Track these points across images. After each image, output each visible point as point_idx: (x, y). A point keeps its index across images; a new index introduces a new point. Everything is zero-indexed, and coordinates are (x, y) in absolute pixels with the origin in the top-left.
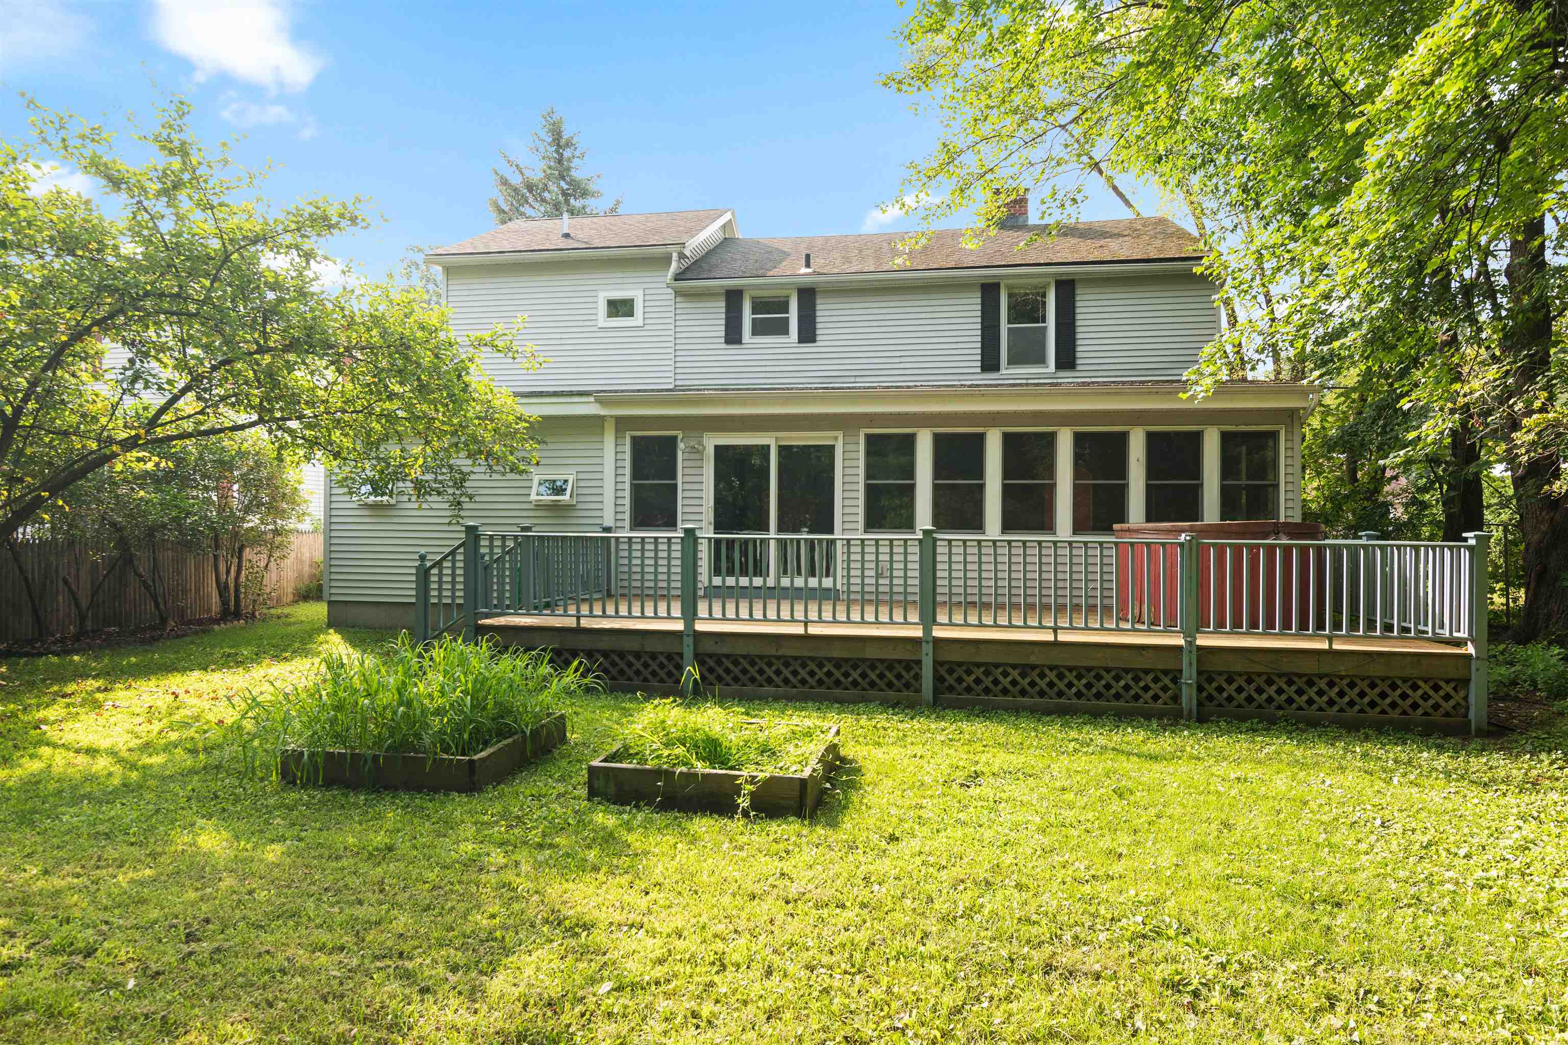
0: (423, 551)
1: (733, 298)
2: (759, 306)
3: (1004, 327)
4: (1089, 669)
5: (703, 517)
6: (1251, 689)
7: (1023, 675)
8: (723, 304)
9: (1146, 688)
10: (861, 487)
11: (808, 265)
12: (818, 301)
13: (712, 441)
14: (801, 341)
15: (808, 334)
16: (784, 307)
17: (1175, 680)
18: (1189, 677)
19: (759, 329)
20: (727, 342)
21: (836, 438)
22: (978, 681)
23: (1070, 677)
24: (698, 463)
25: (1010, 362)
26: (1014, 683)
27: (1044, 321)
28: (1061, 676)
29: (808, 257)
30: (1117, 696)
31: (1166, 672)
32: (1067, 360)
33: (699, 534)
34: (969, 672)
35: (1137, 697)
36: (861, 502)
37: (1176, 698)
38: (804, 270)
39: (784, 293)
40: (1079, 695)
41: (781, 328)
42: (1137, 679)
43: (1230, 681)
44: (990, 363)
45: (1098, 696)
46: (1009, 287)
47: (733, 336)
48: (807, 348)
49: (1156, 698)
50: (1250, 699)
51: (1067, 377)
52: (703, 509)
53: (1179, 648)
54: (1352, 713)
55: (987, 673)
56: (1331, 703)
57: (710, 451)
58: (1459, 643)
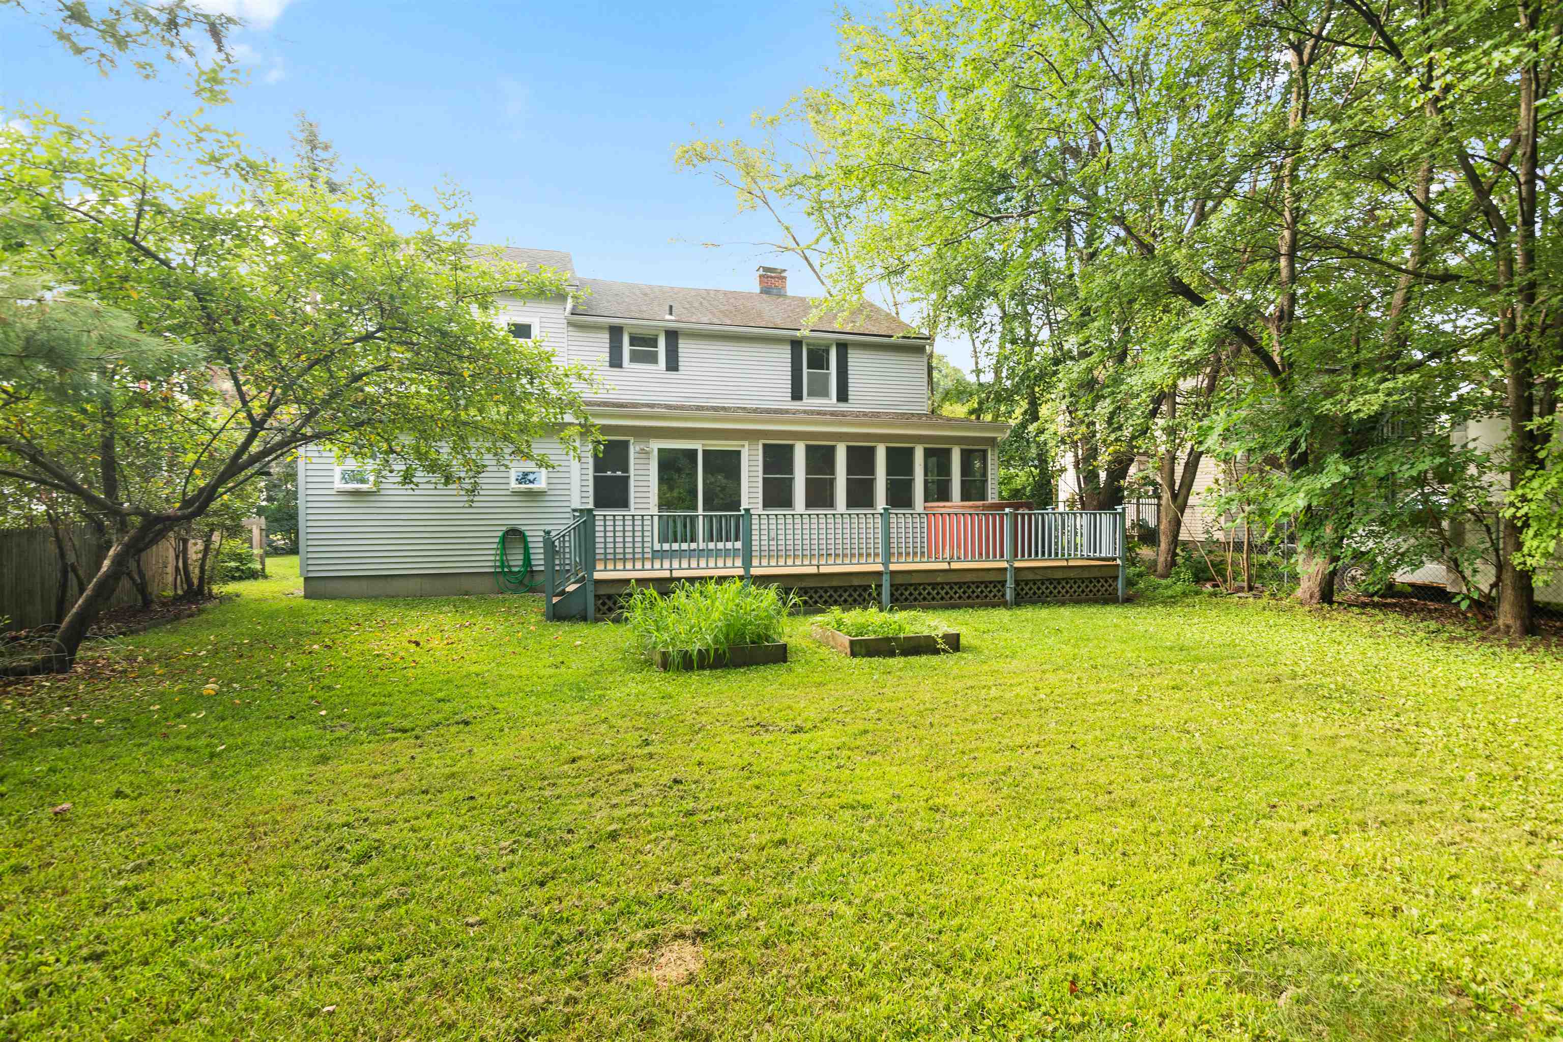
0: (548, 528)
1: (615, 332)
2: (634, 341)
3: (805, 370)
4: (964, 583)
5: (650, 500)
6: (1035, 588)
7: (933, 589)
8: (608, 336)
9: (990, 592)
10: (760, 480)
11: (671, 314)
12: (680, 341)
13: (656, 445)
14: (668, 369)
15: (673, 365)
16: (653, 342)
17: (1003, 586)
18: (1010, 584)
19: (636, 358)
20: (612, 365)
21: (743, 446)
22: (911, 594)
23: (956, 588)
24: (646, 461)
25: (809, 395)
26: (929, 594)
27: (828, 369)
28: (951, 588)
29: (671, 307)
30: (978, 597)
31: (999, 582)
32: (843, 396)
33: (752, 512)
34: (906, 589)
35: (986, 597)
36: (760, 490)
37: (1003, 595)
38: (668, 317)
39: (654, 332)
40: (960, 597)
41: (652, 358)
42: (986, 587)
43: (1026, 584)
44: (797, 395)
45: (969, 597)
46: (808, 345)
47: (616, 362)
48: (672, 375)
49: (995, 596)
50: (1035, 593)
51: (843, 407)
52: (650, 495)
53: (1006, 569)
54: (1083, 596)
55: (915, 589)
56: (1067, 592)
57: (656, 453)
58: (1115, 559)
